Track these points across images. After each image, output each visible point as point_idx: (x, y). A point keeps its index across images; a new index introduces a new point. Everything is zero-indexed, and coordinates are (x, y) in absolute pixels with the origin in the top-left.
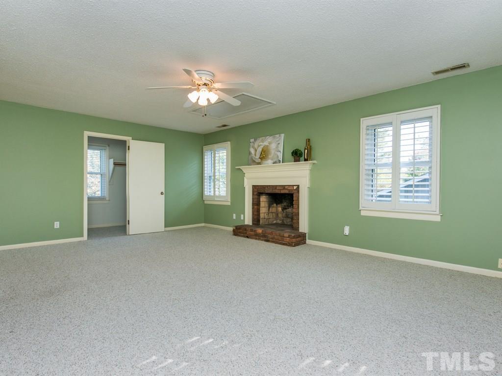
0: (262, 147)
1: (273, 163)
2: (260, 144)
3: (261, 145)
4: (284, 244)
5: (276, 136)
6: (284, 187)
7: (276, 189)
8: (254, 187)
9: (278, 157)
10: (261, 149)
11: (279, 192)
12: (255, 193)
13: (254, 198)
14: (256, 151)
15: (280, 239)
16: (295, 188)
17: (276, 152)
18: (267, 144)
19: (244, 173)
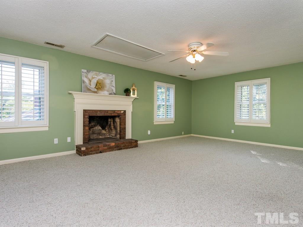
0: (97, 79)
1: (109, 94)
2: (93, 76)
3: (95, 78)
4: (132, 147)
5: (110, 75)
6: (114, 111)
7: (107, 113)
8: (85, 111)
9: (113, 90)
10: (96, 81)
11: (110, 115)
12: (86, 117)
13: (85, 120)
14: (90, 81)
15: (129, 145)
16: (122, 112)
17: (111, 87)
18: (102, 78)
19: (74, 98)
